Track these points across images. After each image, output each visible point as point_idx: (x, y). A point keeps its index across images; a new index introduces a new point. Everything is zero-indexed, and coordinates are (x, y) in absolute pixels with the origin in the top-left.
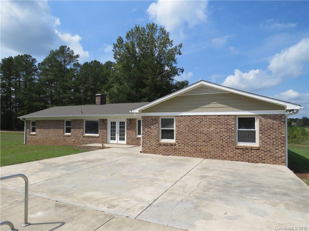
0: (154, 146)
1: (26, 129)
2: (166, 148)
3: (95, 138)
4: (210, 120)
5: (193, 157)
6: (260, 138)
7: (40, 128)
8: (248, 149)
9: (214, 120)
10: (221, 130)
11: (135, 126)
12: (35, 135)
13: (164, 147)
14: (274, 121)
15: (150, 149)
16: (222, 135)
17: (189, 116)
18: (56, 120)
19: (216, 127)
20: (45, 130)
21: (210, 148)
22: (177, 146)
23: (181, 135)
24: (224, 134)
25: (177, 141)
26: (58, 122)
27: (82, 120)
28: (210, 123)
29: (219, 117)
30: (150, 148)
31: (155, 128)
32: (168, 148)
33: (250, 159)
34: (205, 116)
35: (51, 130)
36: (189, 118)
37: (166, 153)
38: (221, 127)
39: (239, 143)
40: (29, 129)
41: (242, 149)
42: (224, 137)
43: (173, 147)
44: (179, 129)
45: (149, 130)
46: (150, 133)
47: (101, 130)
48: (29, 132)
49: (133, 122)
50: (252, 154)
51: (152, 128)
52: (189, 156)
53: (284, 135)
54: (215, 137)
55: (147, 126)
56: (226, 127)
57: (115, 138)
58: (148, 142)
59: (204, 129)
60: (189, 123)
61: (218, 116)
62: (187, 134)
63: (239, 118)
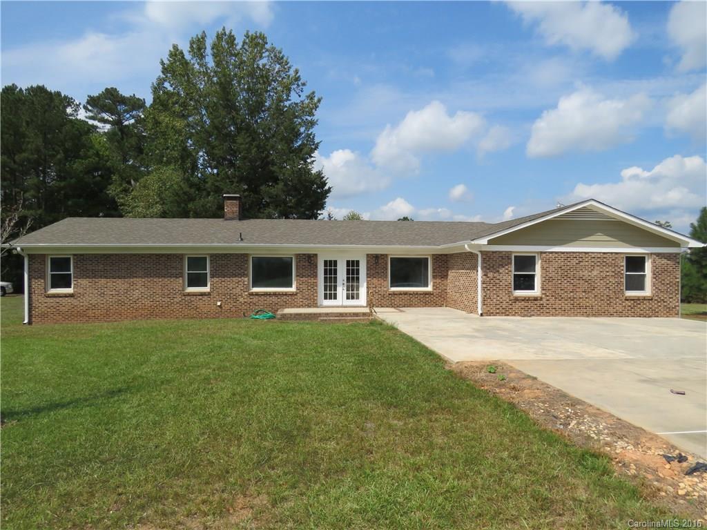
0: (504, 302)
1: (29, 279)
2: (526, 304)
3: (285, 297)
4: (593, 260)
5: (569, 316)
6: (654, 285)
7: (94, 277)
8: (639, 300)
9: (599, 260)
10: (608, 274)
11: (387, 269)
12: (71, 296)
13: (523, 303)
14: (669, 262)
15: (498, 309)
16: (608, 282)
17: (563, 253)
18: (157, 255)
19: (601, 270)
20: (114, 280)
21: (592, 302)
22: (544, 300)
23: (550, 284)
24: (611, 280)
25: (544, 292)
26: (163, 259)
27: (246, 255)
28: (593, 264)
29: (605, 256)
30: (498, 307)
31: (507, 271)
32: (529, 304)
33: (642, 312)
34: (586, 253)
35: (139, 282)
36: (562, 255)
37: (526, 313)
38: (607, 270)
39: (627, 292)
40: (44, 279)
41: (633, 300)
42: (610, 284)
43: (538, 303)
44: (548, 273)
45: (495, 275)
46: (497, 281)
47: (301, 279)
48: (45, 289)
49: (382, 260)
50: (644, 306)
51: (501, 271)
52: (562, 315)
53: (678, 280)
54: (599, 284)
55: (492, 269)
56: (613, 270)
57: (335, 295)
58: (495, 297)
59: (584, 274)
60: (562, 264)
61: (604, 253)
62: (560, 281)
63: (627, 257)
